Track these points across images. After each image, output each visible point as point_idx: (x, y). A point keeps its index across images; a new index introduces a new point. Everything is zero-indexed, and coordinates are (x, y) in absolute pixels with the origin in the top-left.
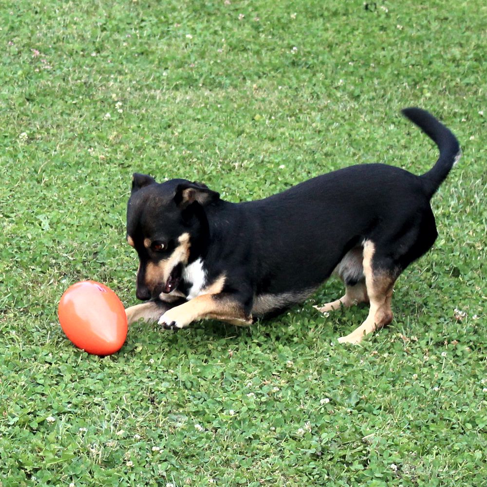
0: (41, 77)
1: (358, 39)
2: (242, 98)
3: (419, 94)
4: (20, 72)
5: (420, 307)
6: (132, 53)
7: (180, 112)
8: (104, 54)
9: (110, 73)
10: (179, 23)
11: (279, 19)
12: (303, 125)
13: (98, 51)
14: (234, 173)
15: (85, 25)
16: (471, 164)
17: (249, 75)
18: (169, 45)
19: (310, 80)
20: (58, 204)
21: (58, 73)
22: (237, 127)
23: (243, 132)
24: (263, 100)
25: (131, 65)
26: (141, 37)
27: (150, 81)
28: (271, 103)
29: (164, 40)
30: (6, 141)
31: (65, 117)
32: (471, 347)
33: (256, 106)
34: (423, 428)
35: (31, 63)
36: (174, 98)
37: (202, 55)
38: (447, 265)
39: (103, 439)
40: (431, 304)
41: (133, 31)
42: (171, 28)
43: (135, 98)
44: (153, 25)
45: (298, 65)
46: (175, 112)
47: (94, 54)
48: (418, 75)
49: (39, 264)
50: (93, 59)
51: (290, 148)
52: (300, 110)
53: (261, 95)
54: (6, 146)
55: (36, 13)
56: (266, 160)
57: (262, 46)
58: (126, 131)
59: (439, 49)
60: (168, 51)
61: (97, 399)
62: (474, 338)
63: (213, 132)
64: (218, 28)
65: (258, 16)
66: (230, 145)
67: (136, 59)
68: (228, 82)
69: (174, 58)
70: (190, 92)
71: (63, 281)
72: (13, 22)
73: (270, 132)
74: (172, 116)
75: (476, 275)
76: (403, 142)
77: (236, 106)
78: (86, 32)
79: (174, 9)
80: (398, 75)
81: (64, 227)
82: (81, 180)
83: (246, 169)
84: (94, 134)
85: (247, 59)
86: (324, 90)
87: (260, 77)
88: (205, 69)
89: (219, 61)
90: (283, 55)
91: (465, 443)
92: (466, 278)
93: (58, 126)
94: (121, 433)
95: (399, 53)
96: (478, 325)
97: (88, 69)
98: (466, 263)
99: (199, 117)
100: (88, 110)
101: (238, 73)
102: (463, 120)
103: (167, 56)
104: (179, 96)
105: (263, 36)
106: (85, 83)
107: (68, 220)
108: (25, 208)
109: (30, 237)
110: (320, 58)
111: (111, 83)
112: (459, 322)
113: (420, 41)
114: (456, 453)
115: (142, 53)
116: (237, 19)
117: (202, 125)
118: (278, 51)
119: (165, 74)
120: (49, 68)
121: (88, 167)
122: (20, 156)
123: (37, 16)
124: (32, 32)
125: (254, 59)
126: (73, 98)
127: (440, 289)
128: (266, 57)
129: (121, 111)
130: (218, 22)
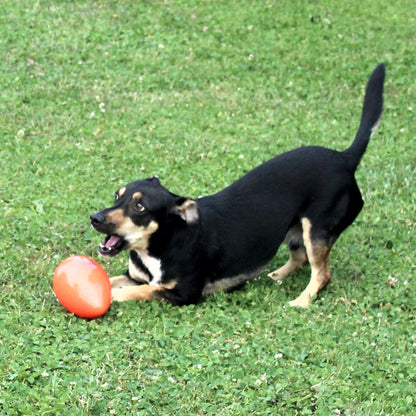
0: (36, 82)
1: (305, 46)
2: (207, 98)
3: (357, 93)
4: (17, 79)
5: (360, 275)
6: (113, 61)
7: (153, 111)
8: (89, 62)
9: (94, 78)
10: (152, 35)
11: (238, 31)
12: (258, 120)
13: (84, 59)
14: (200, 162)
15: (73, 38)
16: (402, 152)
17: (213, 79)
18: (144, 54)
19: (265, 82)
20: (51, 191)
21: (50, 79)
22: (202, 123)
23: (207, 127)
24: (225, 100)
25: (112, 72)
26: (120, 47)
27: (128, 85)
28: (231, 102)
29: (140, 50)
30: (6, 137)
31: (56, 116)
32: (402, 309)
33: (219, 105)
34: (363, 377)
35: (27, 70)
36: (149, 99)
37: (173, 62)
38: (382, 238)
39: (90, 391)
40: (368, 272)
41: (114, 43)
42: (146, 39)
43: (115, 100)
44: (130, 37)
45: (254, 70)
46: (150, 111)
47: (80, 62)
48: (356, 77)
49: (35, 242)
50: (79, 66)
51: (248, 140)
52: (256, 108)
53: (223, 95)
54: (5, 141)
55: (31, 27)
56: (227, 151)
57: (224, 53)
58: (108, 127)
59: (374, 55)
60: (143, 59)
61: (85, 357)
62: (405, 301)
63: (182, 128)
64: (186, 39)
65: (220, 28)
66: (197, 139)
67: (116, 66)
68: (195, 85)
69: (148, 65)
70: (163, 94)
71: (56, 257)
72: (11, 36)
73: (230, 127)
74: (147, 114)
75: (406, 247)
76: (344, 134)
77: (201, 105)
78: (73, 43)
79: (148, 23)
80: (339, 78)
81: (55, 210)
82: (70, 170)
83: (211, 158)
84: (81, 130)
85: (211, 65)
86: (276, 91)
87: (222, 80)
88: (175, 74)
89: (187, 67)
90: (242, 61)
91: (398, 390)
92: (398, 250)
93: (50, 124)
94: (105, 386)
95: (340, 58)
96: (408, 289)
97: (75, 75)
98: (398, 237)
99: (170, 115)
100: (75, 110)
101: (203, 77)
102: (395, 115)
103: (143, 63)
104: (153, 97)
105: (224, 45)
106: (73, 87)
107: (59, 204)
108: (22, 195)
109: (27, 219)
110: (273, 63)
111: (95, 87)
112: (392, 287)
113: (357, 48)
114: (391, 398)
115: (121, 61)
116: (202, 31)
117: (172, 121)
118: (237, 58)
119: (141, 78)
120: (42, 74)
121: (75, 159)
122: (18, 150)
123: (32, 31)
124: (27, 44)
125: (217, 65)
126: (62, 100)
127: (376, 259)
128: (227, 63)
129: (103, 111)
130: (186, 34)
